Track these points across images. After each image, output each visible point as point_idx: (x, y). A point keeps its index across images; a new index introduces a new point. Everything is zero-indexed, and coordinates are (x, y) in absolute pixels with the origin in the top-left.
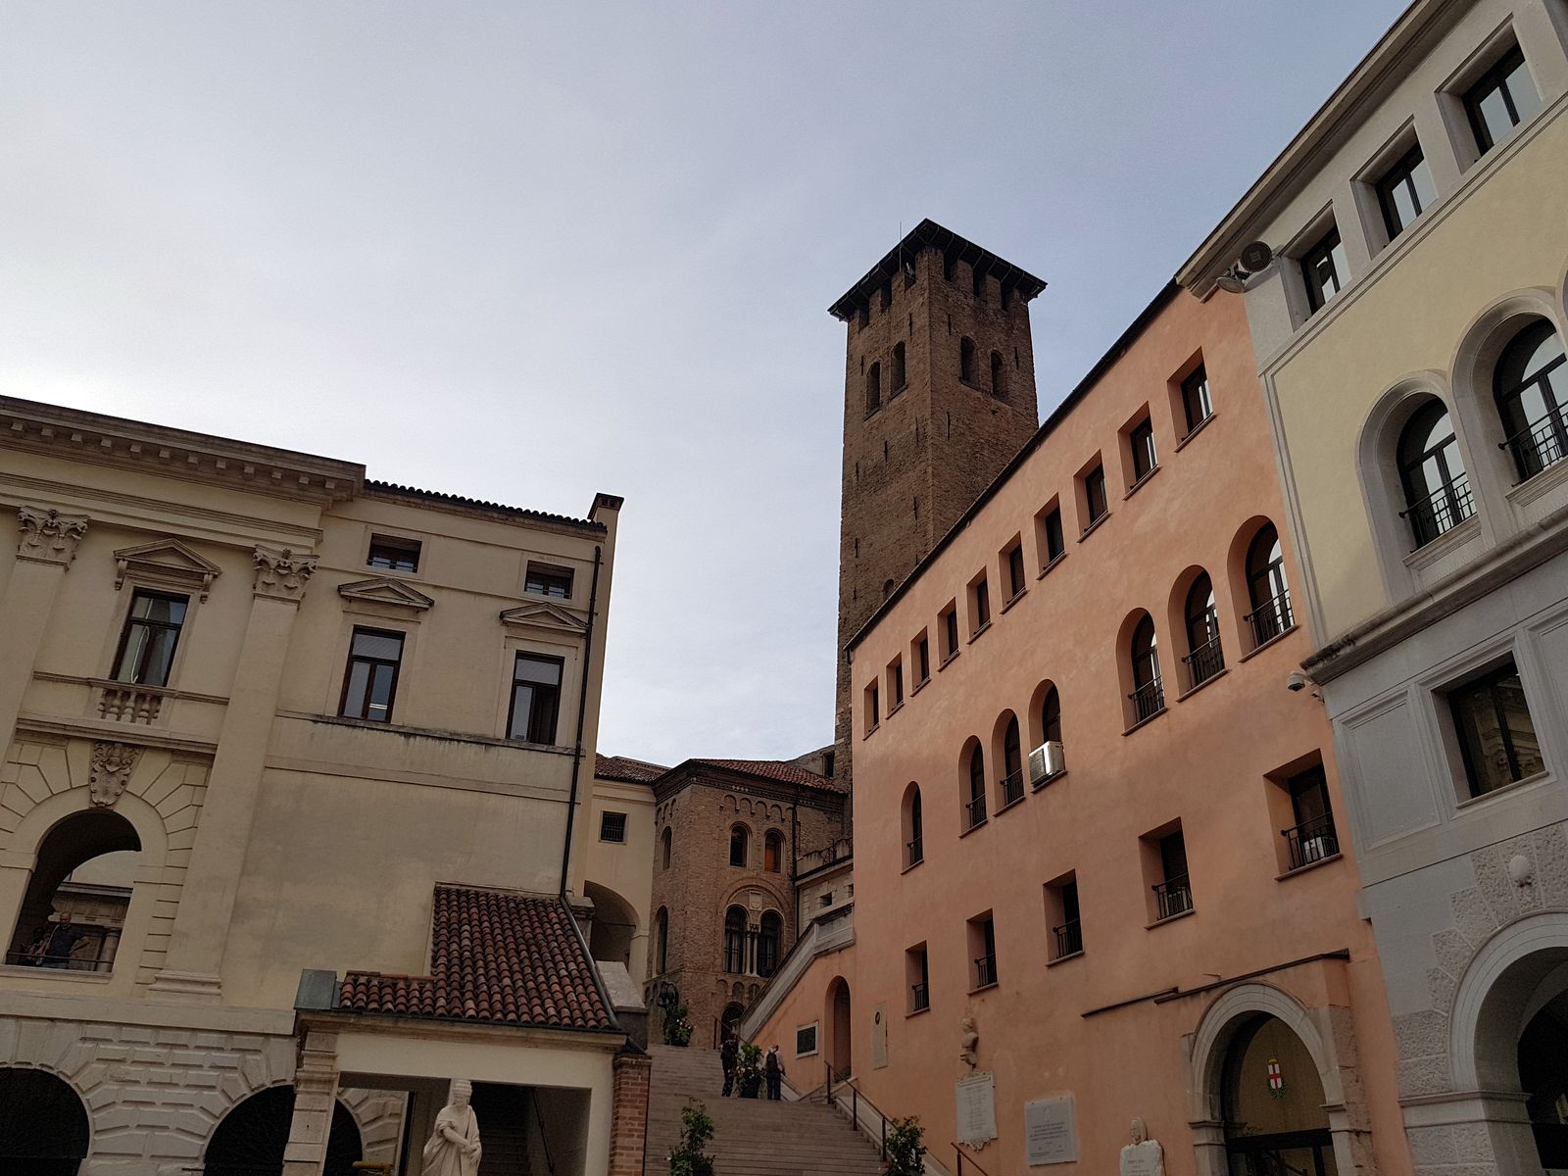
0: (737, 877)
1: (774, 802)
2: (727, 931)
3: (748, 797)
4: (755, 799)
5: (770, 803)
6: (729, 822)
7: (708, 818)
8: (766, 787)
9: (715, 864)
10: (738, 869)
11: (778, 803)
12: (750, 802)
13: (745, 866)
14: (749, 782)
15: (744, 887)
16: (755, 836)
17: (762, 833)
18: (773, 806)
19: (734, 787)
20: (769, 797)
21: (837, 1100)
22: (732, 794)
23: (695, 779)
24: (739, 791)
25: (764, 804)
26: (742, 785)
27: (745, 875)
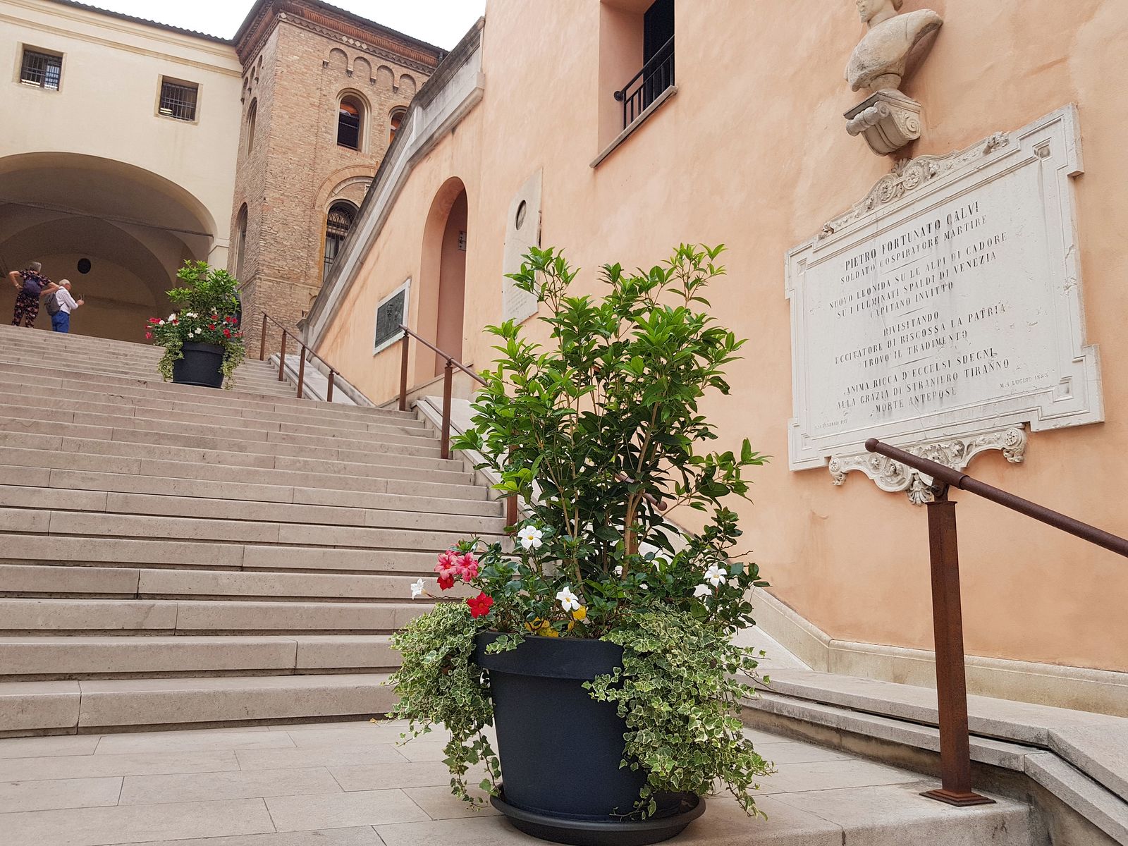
0: (348, 163)
1: (406, 71)
2: (328, 234)
3: (366, 56)
4: (377, 62)
5: (399, 71)
6: (338, 87)
7: (303, 74)
8: (394, 47)
9: (313, 139)
10: (348, 152)
11: (412, 73)
12: (369, 63)
13: (360, 151)
14: (368, 34)
15: (358, 177)
16: (375, 113)
17: (387, 110)
18: (404, 76)
19: (345, 39)
20: (398, 62)
21: (421, 404)
22: (342, 47)
23: (283, 15)
24: (353, 46)
25: (390, 70)
26: (358, 37)
27: (358, 161)
